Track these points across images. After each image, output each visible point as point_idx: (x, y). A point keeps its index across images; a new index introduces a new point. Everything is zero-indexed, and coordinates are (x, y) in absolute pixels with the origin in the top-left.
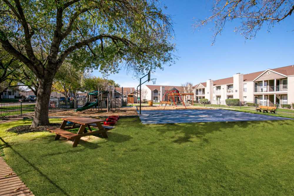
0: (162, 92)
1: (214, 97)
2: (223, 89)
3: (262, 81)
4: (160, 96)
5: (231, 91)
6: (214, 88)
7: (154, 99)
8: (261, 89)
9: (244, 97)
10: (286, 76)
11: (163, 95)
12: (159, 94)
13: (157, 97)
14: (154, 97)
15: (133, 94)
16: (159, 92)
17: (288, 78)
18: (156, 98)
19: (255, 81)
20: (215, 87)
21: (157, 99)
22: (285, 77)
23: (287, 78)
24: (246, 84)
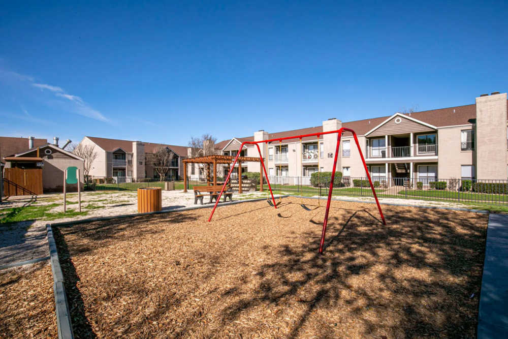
0: (137, 156)
1: (270, 169)
2: (294, 151)
3: (384, 137)
4: (132, 166)
5: (312, 155)
6: (269, 148)
7: (116, 174)
8: (382, 152)
9: (344, 168)
10: (436, 128)
11: (141, 163)
12: (130, 162)
13: (124, 170)
14: (114, 169)
15: (38, 158)
16: (128, 158)
17: (439, 131)
18: (119, 172)
19: (368, 136)
20: (274, 147)
21: (124, 175)
22: (433, 130)
23: (436, 132)
24: (349, 141)
